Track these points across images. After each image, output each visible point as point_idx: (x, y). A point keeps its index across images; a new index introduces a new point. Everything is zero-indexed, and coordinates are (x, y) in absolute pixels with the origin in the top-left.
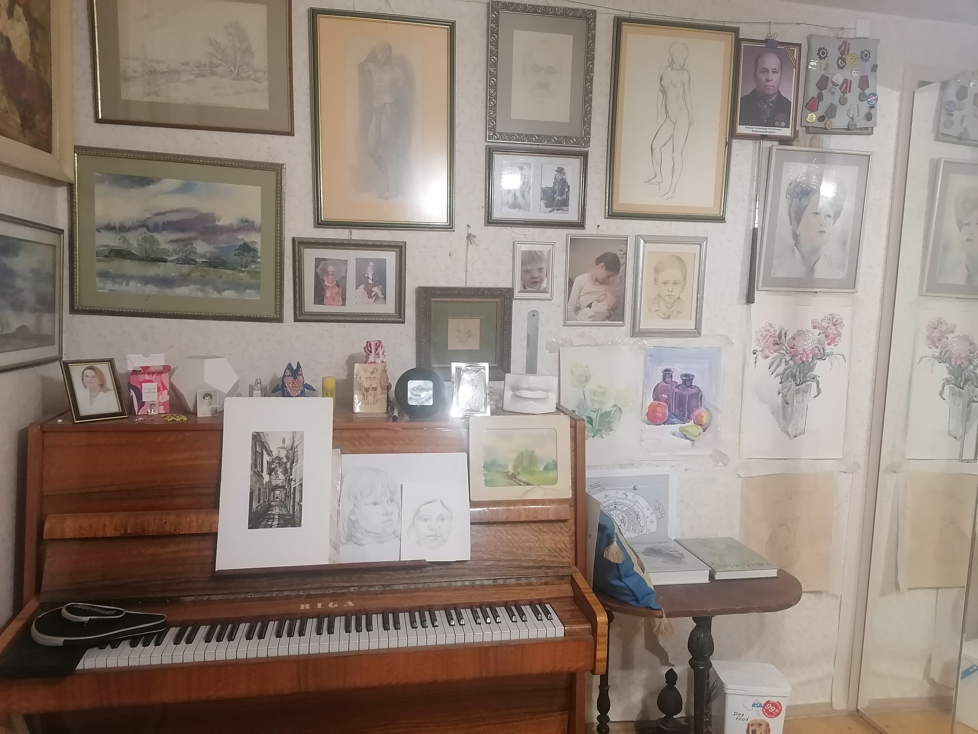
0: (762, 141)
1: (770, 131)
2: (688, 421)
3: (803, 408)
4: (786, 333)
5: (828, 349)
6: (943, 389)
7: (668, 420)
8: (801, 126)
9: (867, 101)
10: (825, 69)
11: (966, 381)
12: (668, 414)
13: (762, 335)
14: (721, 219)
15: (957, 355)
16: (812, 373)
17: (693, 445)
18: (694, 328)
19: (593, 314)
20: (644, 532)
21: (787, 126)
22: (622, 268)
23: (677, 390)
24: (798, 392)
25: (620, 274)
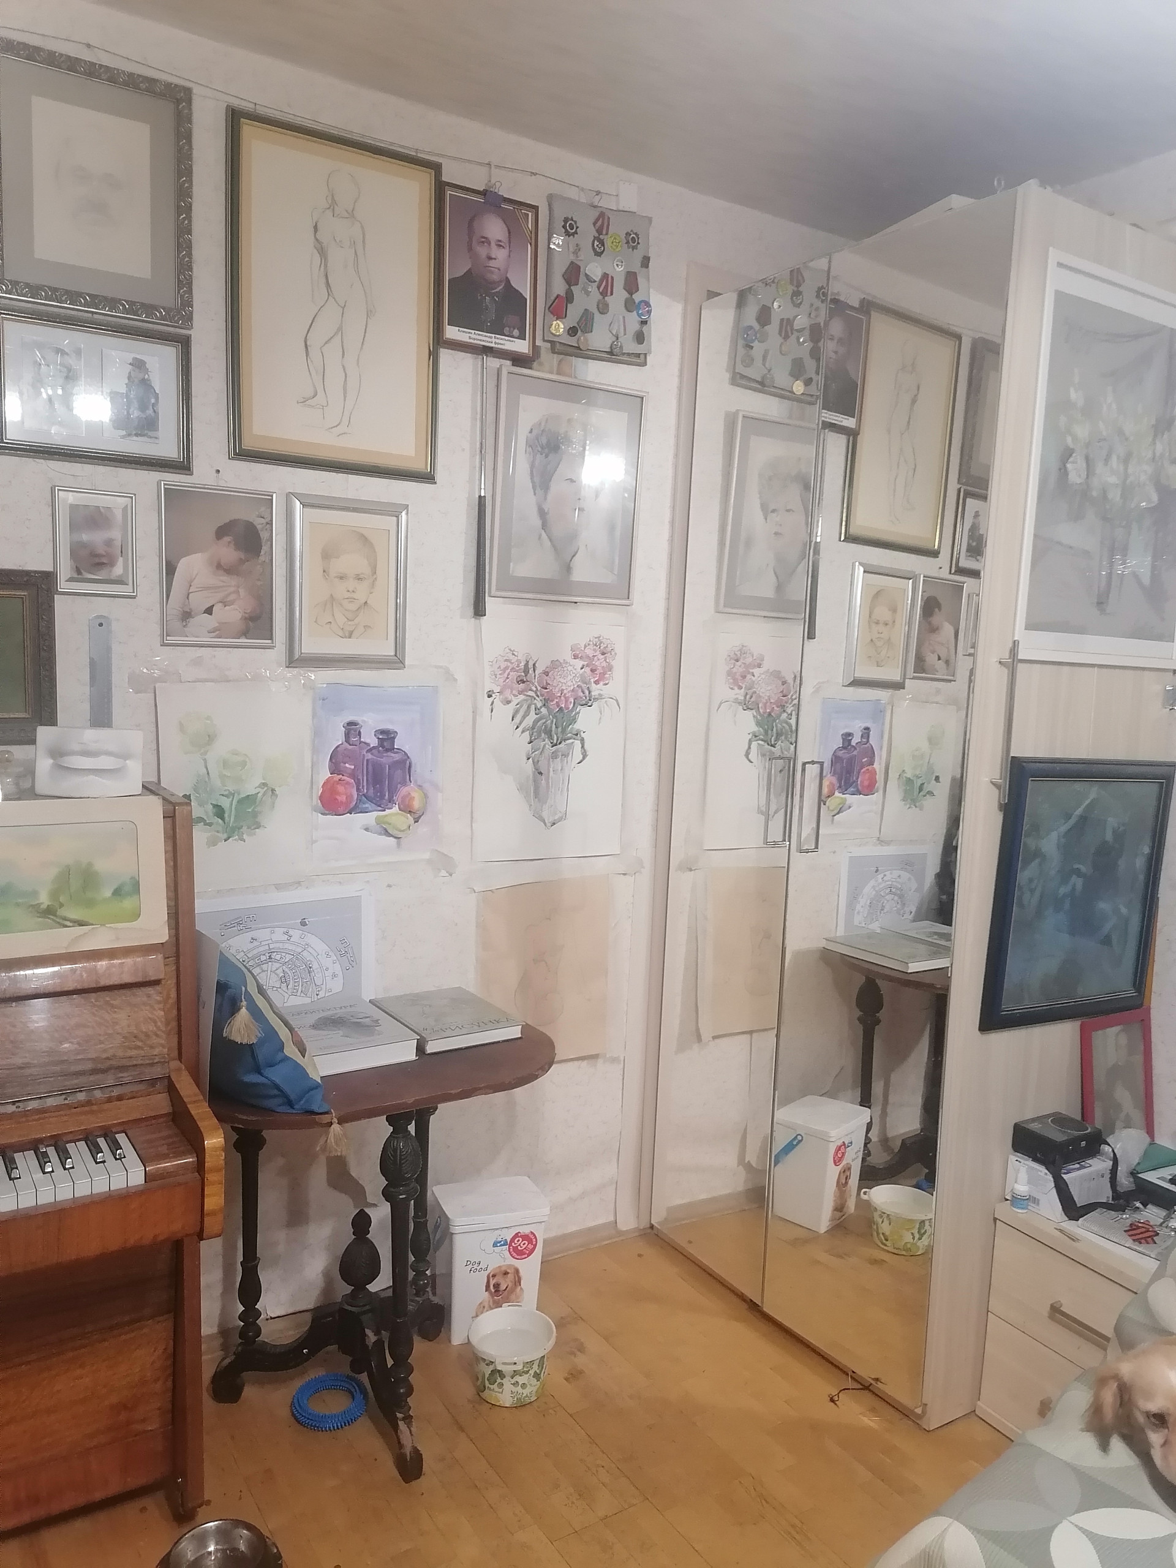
0: (485, 357)
1: (497, 341)
2: (389, 806)
3: (563, 780)
4: (534, 665)
5: (596, 690)
6: (749, 748)
7: (356, 806)
8: (544, 341)
9: (638, 313)
10: (576, 253)
11: (778, 735)
12: (355, 797)
13: (500, 667)
14: (428, 478)
15: (767, 698)
16: (575, 726)
17: (399, 845)
18: (393, 653)
19: (217, 625)
20: (322, 994)
21: (522, 337)
22: (265, 549)
23: (369, 756)
24: (554, 756)
25: (262, 558)
